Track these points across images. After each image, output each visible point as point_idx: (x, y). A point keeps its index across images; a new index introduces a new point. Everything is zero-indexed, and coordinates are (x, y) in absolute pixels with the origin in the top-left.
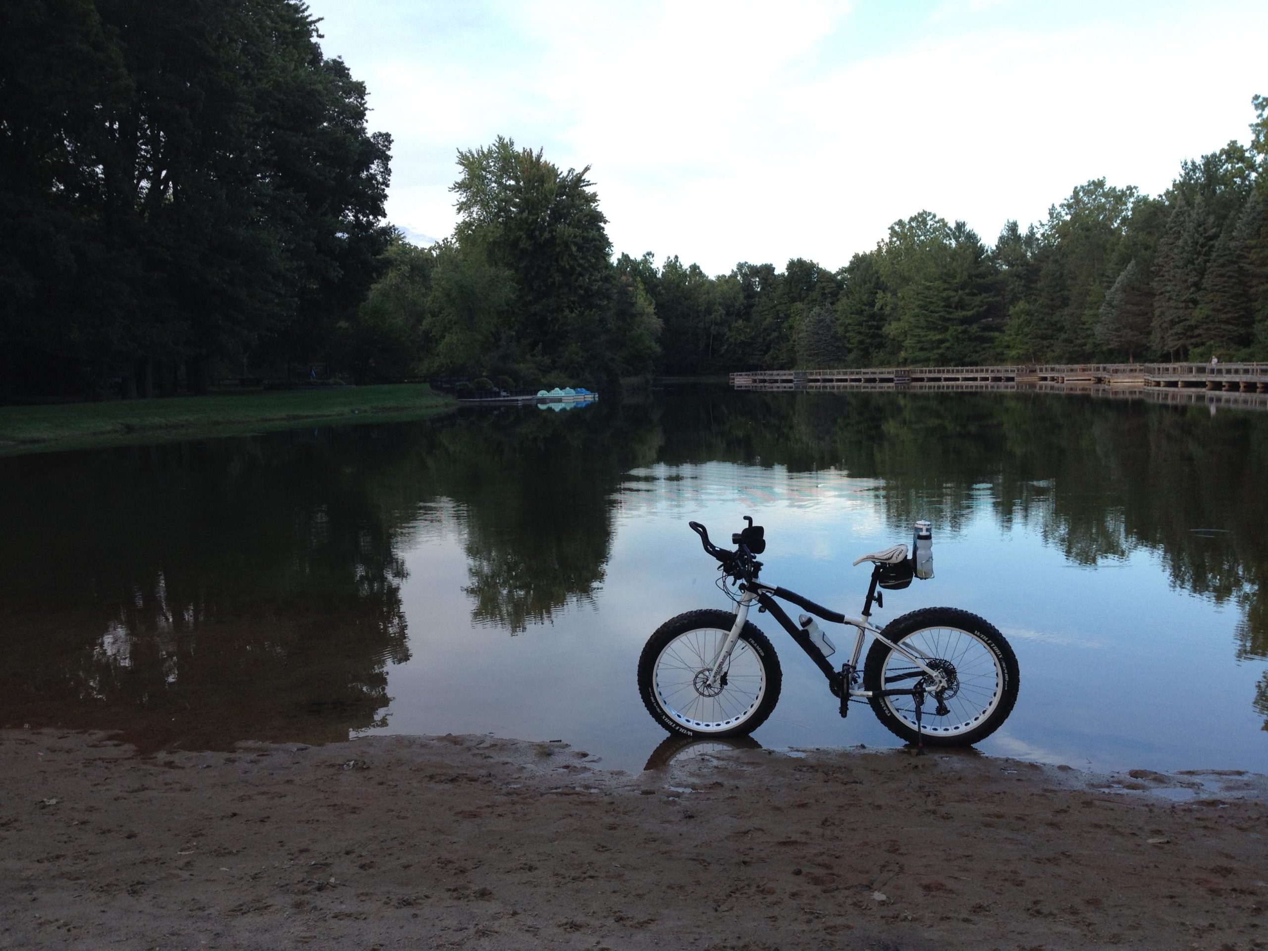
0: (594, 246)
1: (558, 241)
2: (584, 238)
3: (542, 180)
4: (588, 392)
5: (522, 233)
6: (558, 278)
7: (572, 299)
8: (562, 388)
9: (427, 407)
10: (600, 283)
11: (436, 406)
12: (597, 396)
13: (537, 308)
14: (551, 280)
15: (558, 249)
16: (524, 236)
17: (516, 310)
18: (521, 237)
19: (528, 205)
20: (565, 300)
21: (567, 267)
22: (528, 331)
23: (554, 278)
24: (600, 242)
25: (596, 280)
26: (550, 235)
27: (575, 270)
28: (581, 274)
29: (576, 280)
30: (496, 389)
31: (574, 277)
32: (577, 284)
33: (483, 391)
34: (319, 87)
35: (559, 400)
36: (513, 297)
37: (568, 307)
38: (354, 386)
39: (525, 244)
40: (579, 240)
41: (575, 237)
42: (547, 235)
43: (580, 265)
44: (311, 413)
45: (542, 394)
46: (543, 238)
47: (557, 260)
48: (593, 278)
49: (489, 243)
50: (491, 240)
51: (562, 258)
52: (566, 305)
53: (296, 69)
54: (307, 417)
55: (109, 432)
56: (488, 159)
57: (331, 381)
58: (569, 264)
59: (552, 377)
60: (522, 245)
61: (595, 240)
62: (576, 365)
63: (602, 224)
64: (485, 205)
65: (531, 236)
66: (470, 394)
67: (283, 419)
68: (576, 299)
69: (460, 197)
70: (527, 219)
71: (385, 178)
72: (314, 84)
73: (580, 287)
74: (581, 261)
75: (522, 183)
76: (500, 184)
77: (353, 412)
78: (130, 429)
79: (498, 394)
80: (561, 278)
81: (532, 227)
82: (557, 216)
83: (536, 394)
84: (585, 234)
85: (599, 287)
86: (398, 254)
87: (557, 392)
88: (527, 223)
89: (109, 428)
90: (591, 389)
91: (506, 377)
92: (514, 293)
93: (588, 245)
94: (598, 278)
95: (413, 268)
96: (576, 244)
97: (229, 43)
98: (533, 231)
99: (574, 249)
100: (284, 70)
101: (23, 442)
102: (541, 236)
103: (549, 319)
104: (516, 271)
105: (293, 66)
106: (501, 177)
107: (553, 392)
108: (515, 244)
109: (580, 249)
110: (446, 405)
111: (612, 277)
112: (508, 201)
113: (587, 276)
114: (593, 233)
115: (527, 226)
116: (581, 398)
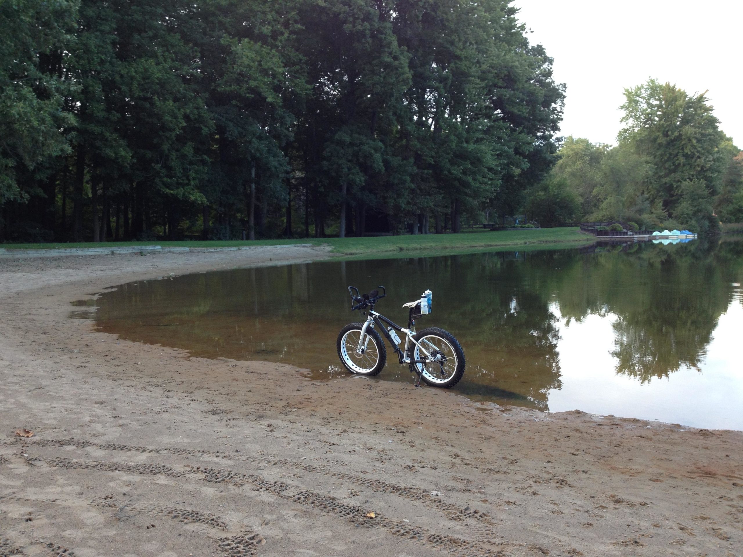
0: (709, 139)
1: (683, 137)
2: (702, 134)
3: (675, 99)
4: (690, 233)
5: (659, 133)
6: (682, 160)
7: (692, 173)
8: (670, 230)
9: (573, 241)
10: (712, 163)
11: (580, 240)
12: (696, 235)
13: (667, 180)
14: (678, 162)
15: (683, 142)
16: (661, 135)
17: (653, 181)
18: (659, 136)
19: (665, 116)
20: (687, 174)
21: (689, 153)
22: (660, 194)
23: (680, 161)
24: (714, 136)
25: (709, 161)
26: (678, 134)
27: (694, 154)
28: (699, 157)
29: (696, 161)
30: (625, 230)
31: (693, 160)
32: (696, 164)
33: (615, 231)
34: (517, 64)
35: (667, 238)
36: (650, 173)
37: (689, 178)
38: (540, 228)
39: (662, 140)
40: (698, 136)
41: (695, 133)
42: (676, 134)
43: (698, 152)
44: (499, 244)
45: (656, 233)
46: (673, 136)
47: (683, 149)
48: (707, 159)
49: (637, 141)
50: (638, 139)
51: (686, 148)
52: (687, 177)
53: (505, 55)
54: (496, 245)
55: (390, 251)
56: (640, 90)
57: (526, 226)
58: (690, 151)
59: (666, 223)
60: (659, 141)
61: (710, 135)
62: (686, 216)
63: (717, 124)
64: (637, 118)
65: (666, 135)
66: (606, 233)
67: (483, 246)
68: (694, 173)
69: (623, 113)
70: (663, 124)
71: (562, 109)
72: (514, 62)
73: (698, 165)
74: (700, 149)
75: (663, 102)
76: (648, 104)
77: (526, 243)
78: (401, 249)
79: (626, 233)
80: (685, 160)
81: (667, 129)
82: (685, 121)
83: (652, 234)
84: (703, 132)
85: (711, 165)
86: (583, 150)
87: (666, 233)
88: (663, 127)
89: (391, 249)
90: (692, 231)
91: (633, 223)
92: (651, 171)
93: (705, 139)
94: (711, 159)
95: (591, 159)
96: (696, 138)
97: (469, 46)
98: (668, 131)
99: (694, 141)
100: (498, 56)
101: (347, 254)
102: (673, 134)
103: (675, 186)
104: (655, 157)
105: (503, 54)
106: (649, 99)
107: (663, 232)
108: (655, 140)
109: (699, 141)
110: (588, 240)
111: (722, 158)
112: (653, 114)
113: (703, 158)
114: (710, 131)
115: (663, 129)
116: (683, 237)
